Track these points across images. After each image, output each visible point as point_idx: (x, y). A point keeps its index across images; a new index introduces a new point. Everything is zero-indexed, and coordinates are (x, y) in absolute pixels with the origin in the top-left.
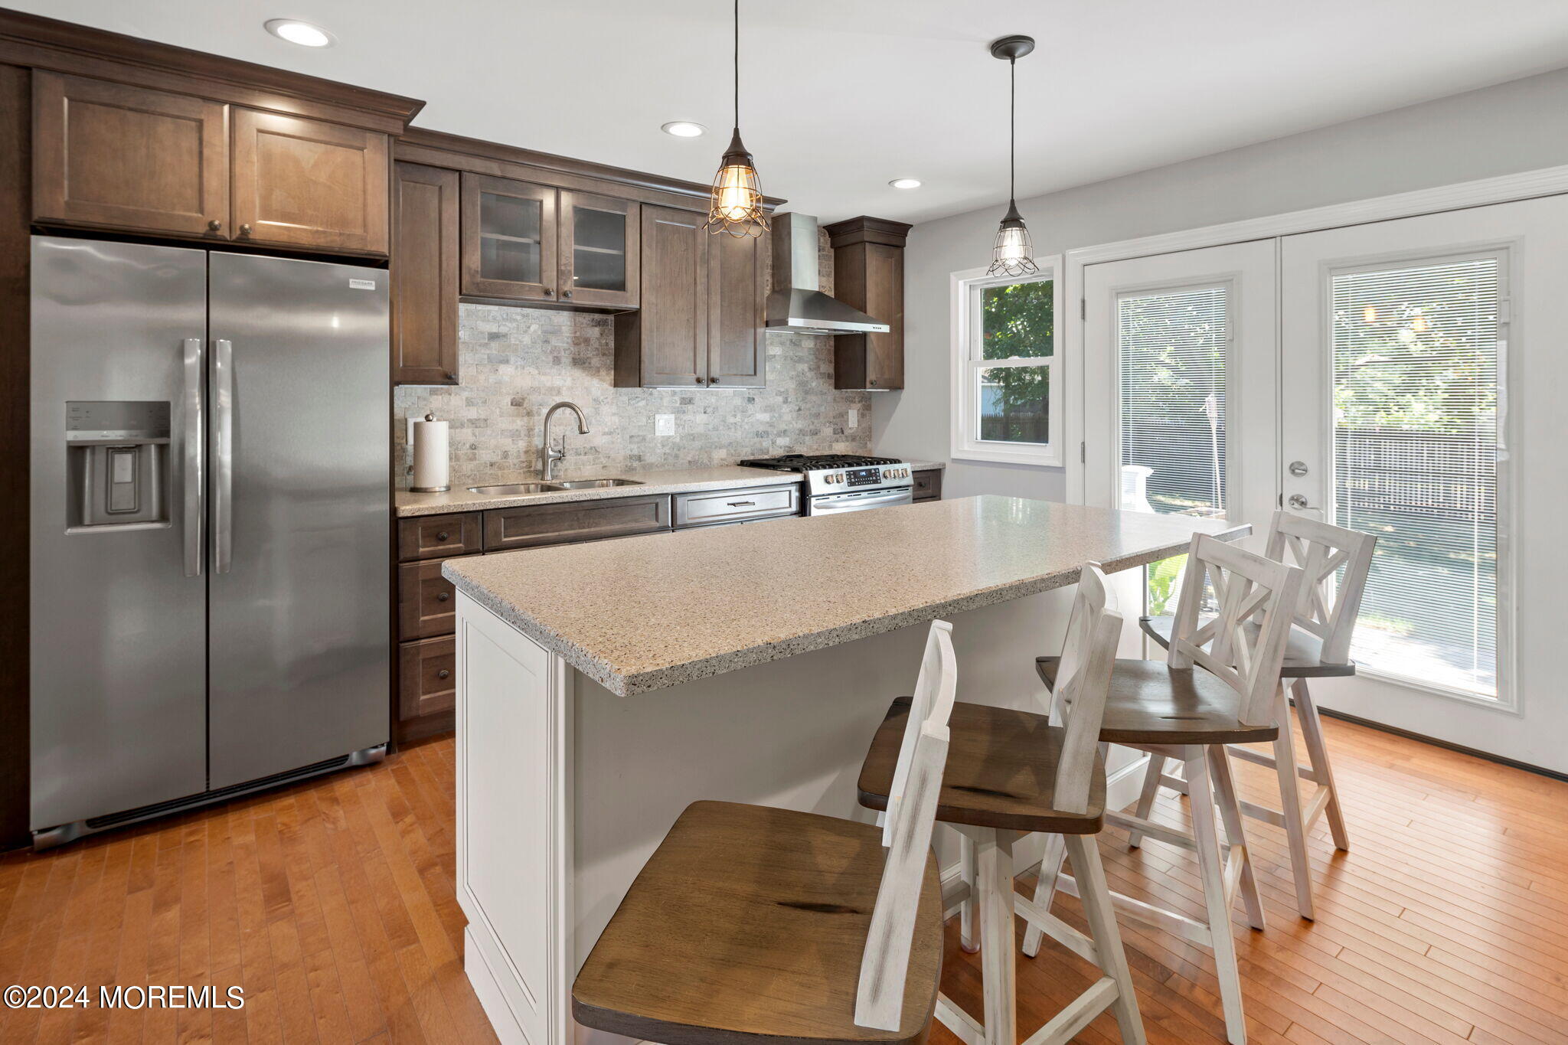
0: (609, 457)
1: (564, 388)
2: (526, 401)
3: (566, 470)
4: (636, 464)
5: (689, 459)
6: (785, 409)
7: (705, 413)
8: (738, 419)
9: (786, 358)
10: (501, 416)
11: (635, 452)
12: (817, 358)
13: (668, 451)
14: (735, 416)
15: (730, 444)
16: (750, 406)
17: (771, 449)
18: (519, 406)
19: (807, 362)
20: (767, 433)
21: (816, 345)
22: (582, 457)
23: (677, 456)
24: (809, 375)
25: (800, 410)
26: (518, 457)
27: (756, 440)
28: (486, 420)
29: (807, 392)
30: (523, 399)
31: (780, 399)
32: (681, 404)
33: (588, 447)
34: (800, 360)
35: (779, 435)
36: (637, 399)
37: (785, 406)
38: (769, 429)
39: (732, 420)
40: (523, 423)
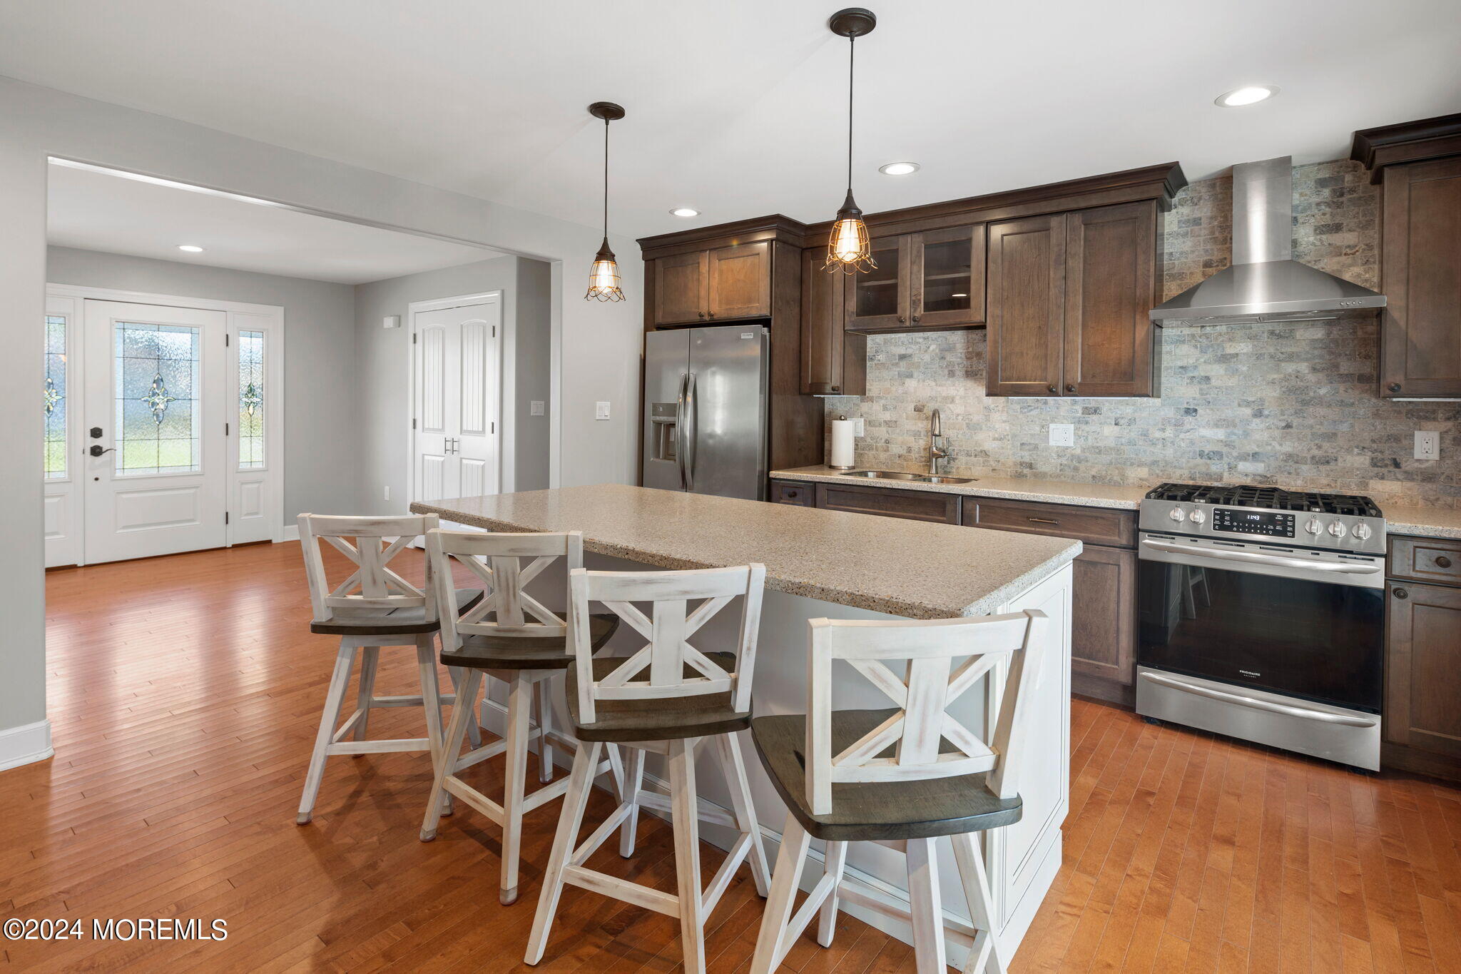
0: (999, 461)
1: (958, 397)
2: (926, 408)
3: (958, 468)
4: (1026, 471)
5: (1093, 473)
6: (1257, 424)
7: (1116, 424)
8: (1169, 433)
9: (1259, 357)
10: (907, 419)
11: (1027, 459)
12: (1331, 353)
13: (1065, 462)
14: (1163, 430)
15: (1155, 463)
16: (1189, 419)
17: (1226, 475)
18: (920, 411)
19: (1307, 360)
20: (1220, 455)
21: (1328, 334)
22: (973, 458)
23: (1076, 469)
24: (1312, 378)
25: (1288, 426)
26: (919, 453)
27: (1199, 461)
28: (896, 422)
29: (1305, 403)
30: (924, 406)
31: (1248, 411)
32: (1083, 414)
33: (979, 449)
34: (1291, 357)
35: (1244, 457)
36: (1030, 408)
37: (1257, 421)
38: (1225, 450)
39: (1158, 434)
40: (923, 426)
